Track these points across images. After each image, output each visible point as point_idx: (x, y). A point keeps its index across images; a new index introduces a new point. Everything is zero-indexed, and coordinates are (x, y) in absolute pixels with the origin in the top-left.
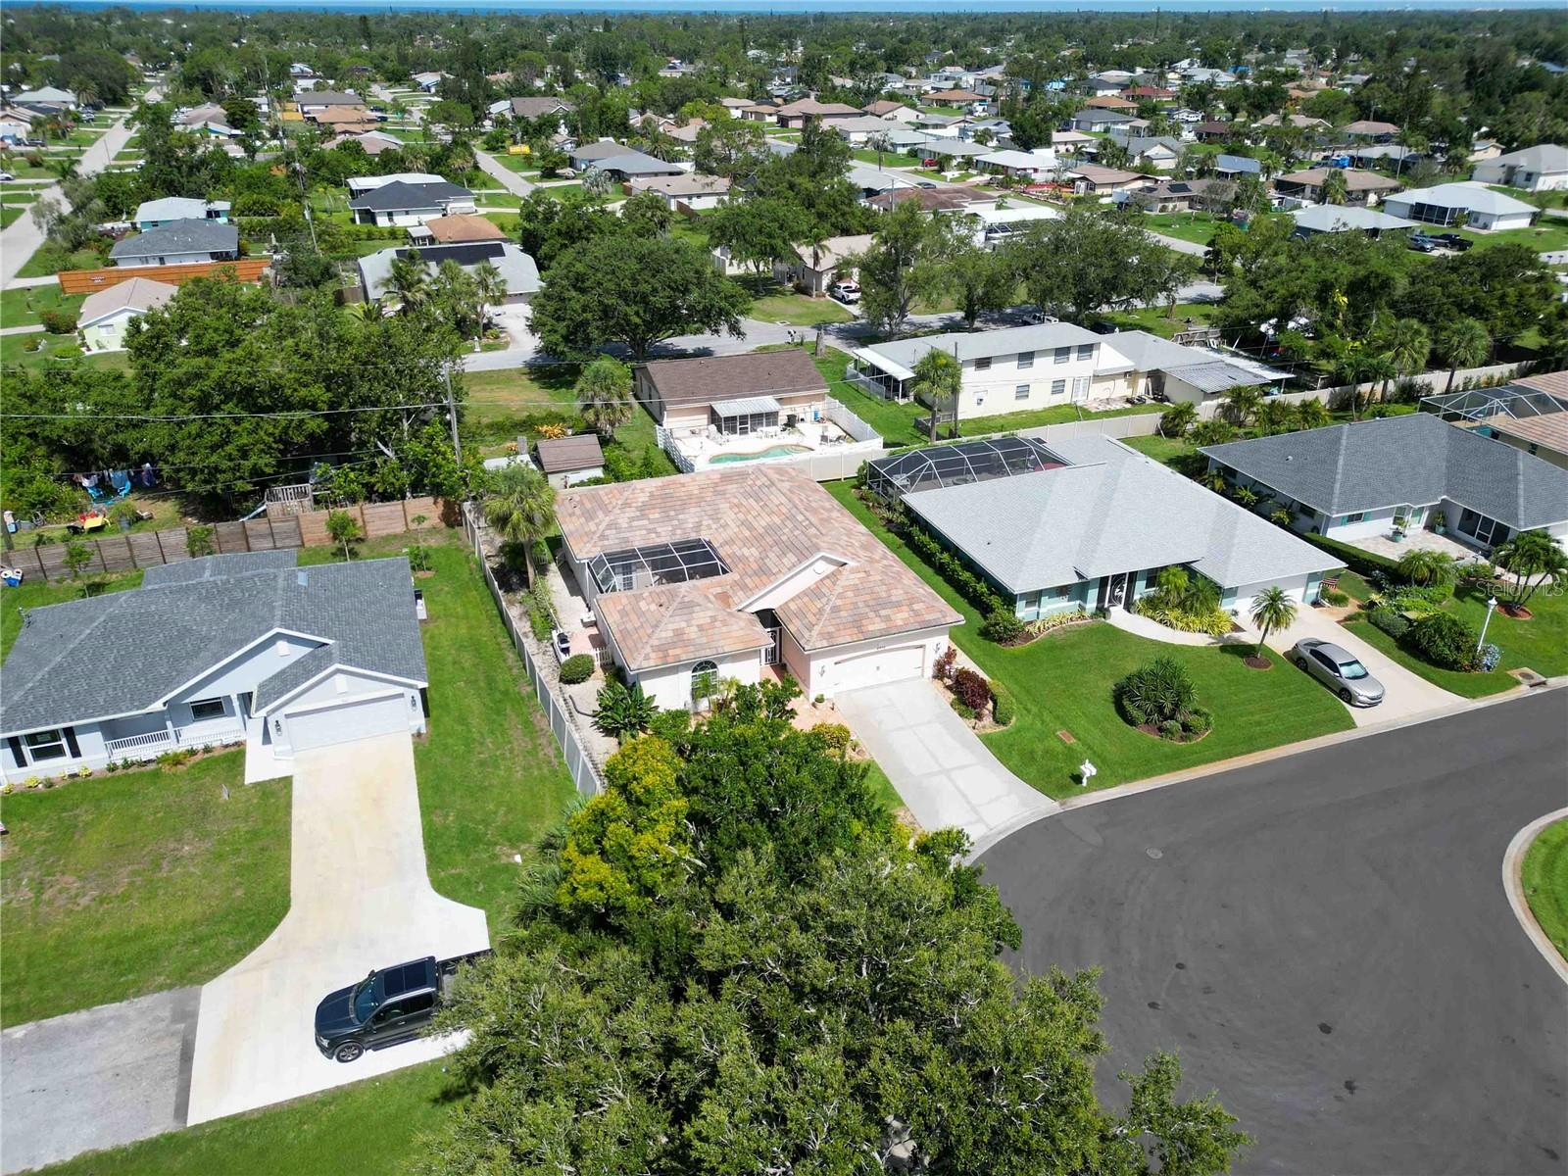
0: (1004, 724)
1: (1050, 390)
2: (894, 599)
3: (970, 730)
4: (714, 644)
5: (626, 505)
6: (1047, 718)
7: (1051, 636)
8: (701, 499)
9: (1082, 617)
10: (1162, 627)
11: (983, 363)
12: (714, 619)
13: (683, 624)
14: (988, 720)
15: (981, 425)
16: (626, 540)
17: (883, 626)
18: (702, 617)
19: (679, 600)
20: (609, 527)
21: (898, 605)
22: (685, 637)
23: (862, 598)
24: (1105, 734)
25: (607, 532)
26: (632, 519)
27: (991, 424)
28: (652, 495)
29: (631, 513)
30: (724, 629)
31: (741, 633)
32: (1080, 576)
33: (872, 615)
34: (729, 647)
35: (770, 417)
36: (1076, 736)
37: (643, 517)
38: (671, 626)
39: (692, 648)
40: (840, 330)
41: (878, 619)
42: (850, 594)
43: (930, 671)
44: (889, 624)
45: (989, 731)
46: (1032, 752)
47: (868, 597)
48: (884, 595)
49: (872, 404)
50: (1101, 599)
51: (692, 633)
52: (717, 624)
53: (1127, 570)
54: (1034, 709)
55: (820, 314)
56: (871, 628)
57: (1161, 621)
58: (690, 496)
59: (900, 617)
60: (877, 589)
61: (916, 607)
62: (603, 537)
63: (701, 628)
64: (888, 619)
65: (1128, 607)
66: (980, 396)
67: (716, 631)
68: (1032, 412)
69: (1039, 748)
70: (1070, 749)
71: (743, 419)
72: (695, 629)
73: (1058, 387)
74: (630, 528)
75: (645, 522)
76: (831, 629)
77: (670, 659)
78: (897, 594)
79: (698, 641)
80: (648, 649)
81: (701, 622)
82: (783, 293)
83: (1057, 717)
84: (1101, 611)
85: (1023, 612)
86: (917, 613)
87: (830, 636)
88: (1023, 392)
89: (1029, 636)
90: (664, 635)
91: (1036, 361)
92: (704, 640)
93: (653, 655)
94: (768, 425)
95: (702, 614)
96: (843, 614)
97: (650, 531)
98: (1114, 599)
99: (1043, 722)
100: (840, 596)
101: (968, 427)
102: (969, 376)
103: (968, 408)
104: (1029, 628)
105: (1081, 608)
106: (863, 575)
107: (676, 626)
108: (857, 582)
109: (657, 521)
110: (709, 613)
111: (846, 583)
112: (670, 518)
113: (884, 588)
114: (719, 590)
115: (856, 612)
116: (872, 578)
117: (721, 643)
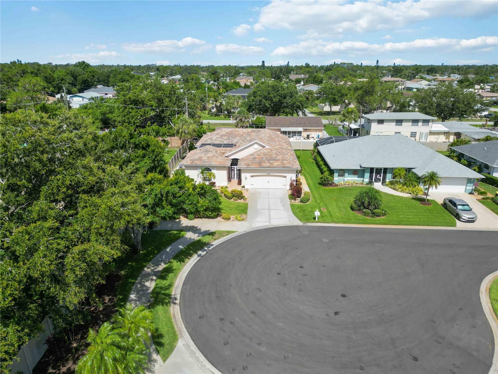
0: (303, 203)
1: (409, 135)
2: (277, 158)
3: (289, 202)
4: (210, 162)
6: (322, 204)
7: (346, 187)
8: (242, 135)
9: (362, 184)
10: (393, 190)
11: (381, 122)
12: (214, 156)
13: (203, 156)
14: (298, 201)
17: (269, 165)
18: (210, 155)
19: (205, 149)
21: (278, 160)
22: (202, 159)
23: (266, 157)
24: (340, 211)
25: (208, 140)
30: (216, 159)
31: (221, 161)
32: (361, 167)
33: (267, 161)
34: (214, 164)
35: (300, 133)
36: (327, 209)
38: (199, 155)
39: (202, 162)
41: (268, 163)
42: (262, 155)
43: (288, 187)
44: (271, 165)
45: (295, 203)
46: (306, 210)
47: (268, 157)
48: (274, 157)
50: (371, 177)
51: (205, 158)
53: (382, 166)
54: (319, 201)
56: (264, 165)
59: (276, 164)
60: (273, 155)
61: (284, 162)
63: (208, 157)
64: (272, 163)
67: (213, 159)
69: (309, 209)
73: (413, 135)
76: (250, 163)
77: (194, 163)
78: (279, 157)
79: (205, 160)
84: (371, 182)
85: (336, 179)
87: (249, 165)
89: (336, 185)
90: (195, 157)
92: (208, 160)
93: (189, 162)
96: (257, 160)
98: (377, 180)
100: (258, 155)
102: (374, 126)
104: (337, 183)
105: (362, 181)
106: (270, 151)
107: (201, 156)
108: (267, 152)
109: (225, 139)
110: (213, 154)
111: (262, 152)
112: (229, 139)
113: (276, 155)
114: (224, 151)
115: (261, 160)
116: (272, 152)
117: (213, 162)
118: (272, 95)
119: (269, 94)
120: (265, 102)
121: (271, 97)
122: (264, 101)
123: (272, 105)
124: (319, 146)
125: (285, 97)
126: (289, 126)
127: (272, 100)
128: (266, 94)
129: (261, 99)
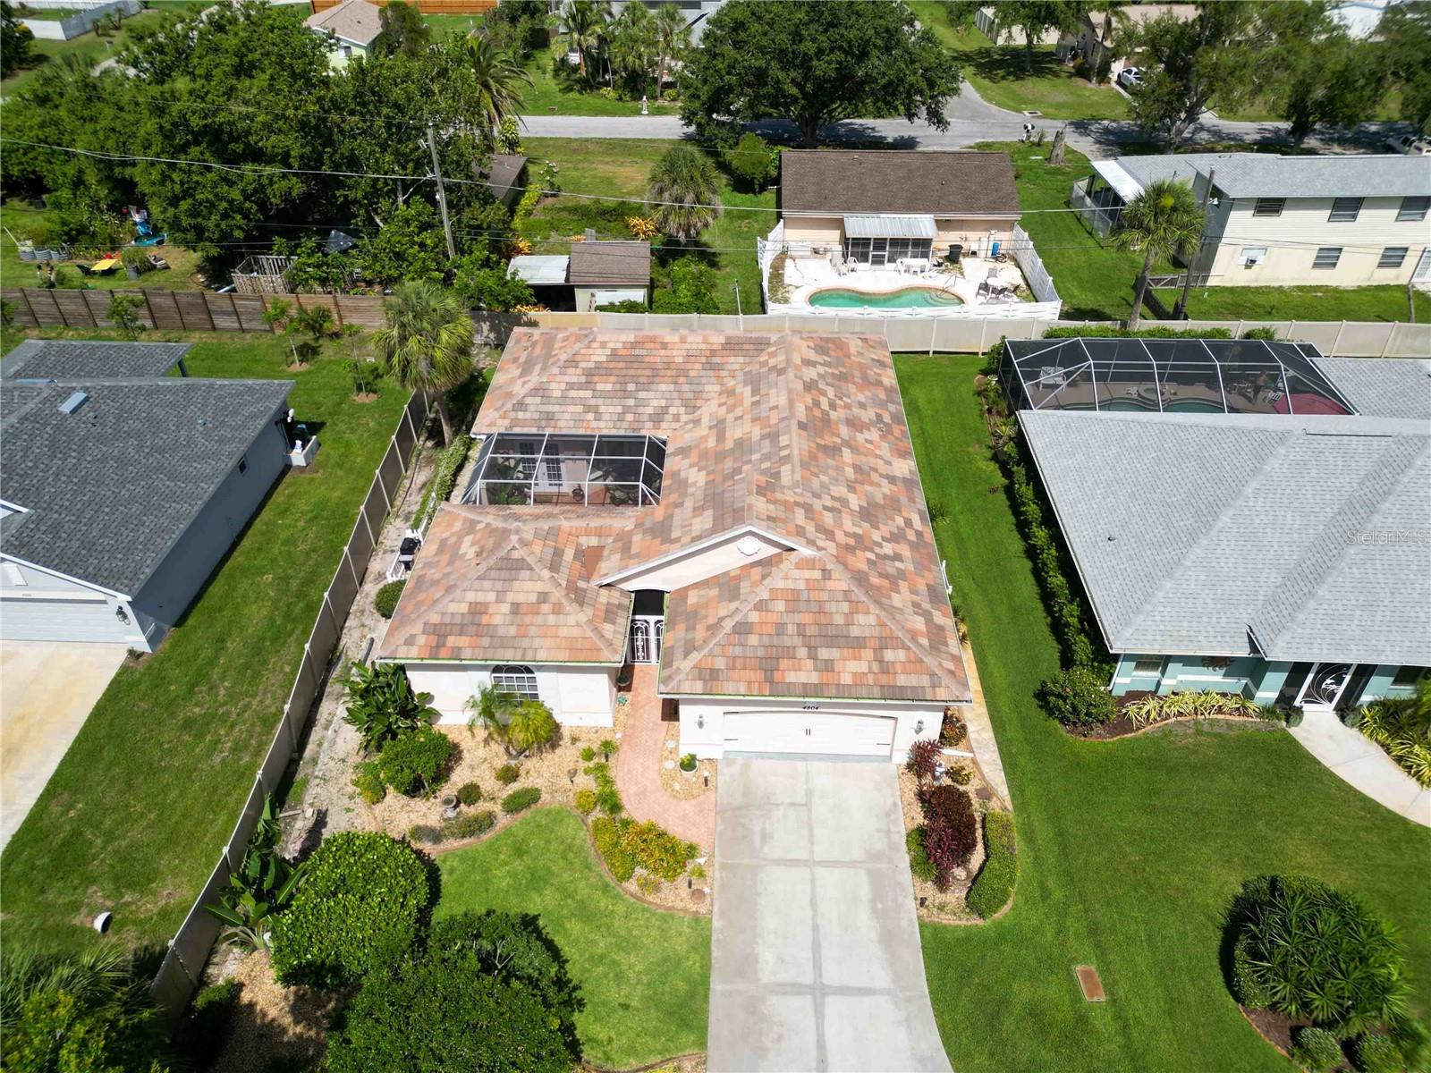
0: (981, 916)
1: (1377, 259)
2: (855, 631)
3: (912, 905)
4: (525, 643)
5: (572, 363)
6: (1074, 925)
7: (1166, 733)
8: (683, 372)
9: (1242, 711)
10: (1397, 773)
11: (1269, 206)
12: (543, 597)
13: (491, 597)
14: (956, 895)
15: (1241, 302)
16: (549, 417)
17: (814, 678)
18: (525, 590)
19: (503, 553)
20: (535, 391)
21: (859, 644)
22: (485, 620)
23: (797, 618)
24: (1173, 1006)
25: (529, 400)
26: (571, 386)
27: (1260, 299)
28: (614, 354)
29: (574, 376)
30: (551, 619)
31: (576, 632)
32: (1254, 648)
33: (802, 652)
34: (543, 653)
35: (921, 246)
36: (1110, 988)
37: (588, 385)
38: (470, 597)
39: (486, 641)
40: (1107, 131)
41: (809, 664)
42: (780, 606)
43: (902, 757)
44: (828, 678)
45: (947, 919)
46: (1004, 1002)
47: (807, 618)
48: (839, 620)
49: (1090, 243)
50: (1290, 689)
51: (499, 616)
52: (546, 608)
53: (1354, 657)
54: (1058, 895)
55: (1090, 106)
56: (791, 677)
57: (1399, 760)
58: (668, 365)
59: (852, 668)
60: (832, 607)
61: (889, 655)
62: (520, 406)
63: (516, 609)
64: (828, 666)
65: (1346, 710)
66: (1252, 254)
67: (539, 619)
68: (1336, 290)
69: (1023, 992)
70: (1082, 1019)
71: (880, 243)
72: (505, 608)
73: (1393, 257)
74: (564, 401)
75: (588, 394)
76: (720, 663)
77: (443, 653)
78: (866, 624)
79: (501, 632)
80: (417, 628)
81: (520, 598)
82: (1056, 75)
83: (1094, 930)
84: (1286, 707)
85: (1125, 679)
86: (886, 668)
87: (714, 675)
88: (1328, 257)
89: (1125, 725)
90: (453, 608)
91: (1363, 214)
92: (512, 631)
93: (421, 640)
94: (915, 256)
95: (528, 585)
96: (753, 640)
97: (588, 409)
98: (1316, 695)
99: (1061, 930)
100: (760, 606)
101: (1219, 298)
102: (1240, 223)
103: (1226, 271)
104: (1131, 709)
105: (1248, 694)
106: (817, 574)
107: (481, 597)
108: (802, 585)
109: (604, 395)
110: (539, 587)
111: (780, 584)
112: (625, 394)
113: (845, 607)
114: (594, 541)
115: (776, 641)
116: (830, 585)
117: (537, 642)
118: (808, 47)
119: (797, 37)
120: (781, 75)
121: (805, 54)
122: (775, 71)
123: (809, 87)
124: (1026, 406)
125: (863, 56)
126: (878, 207)
127: (809, 69)
128: (784, 39)
129: (762, 63)
